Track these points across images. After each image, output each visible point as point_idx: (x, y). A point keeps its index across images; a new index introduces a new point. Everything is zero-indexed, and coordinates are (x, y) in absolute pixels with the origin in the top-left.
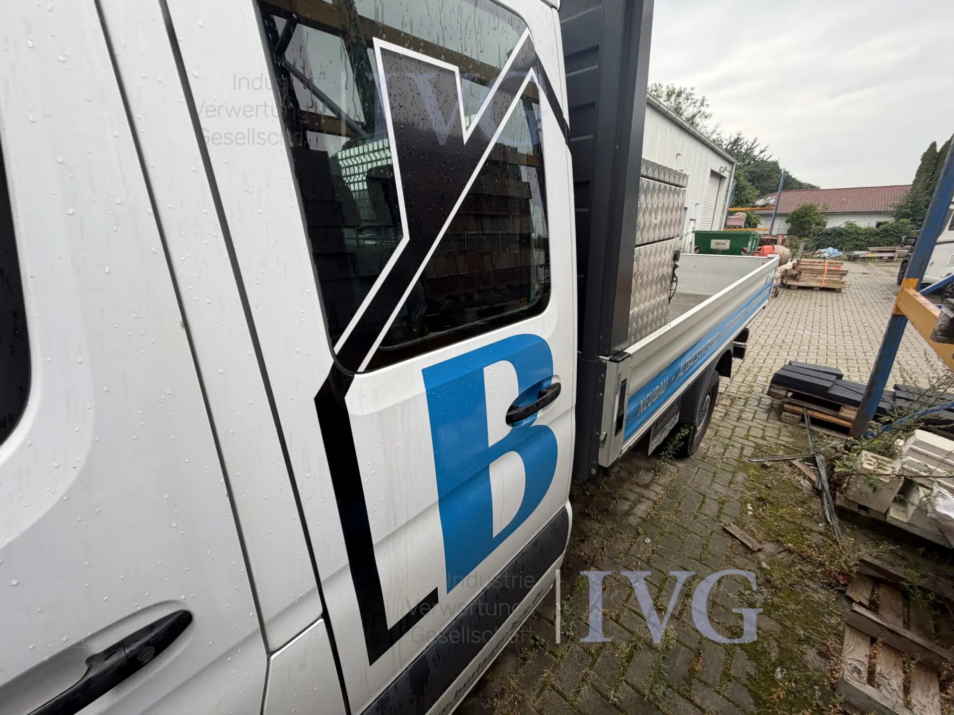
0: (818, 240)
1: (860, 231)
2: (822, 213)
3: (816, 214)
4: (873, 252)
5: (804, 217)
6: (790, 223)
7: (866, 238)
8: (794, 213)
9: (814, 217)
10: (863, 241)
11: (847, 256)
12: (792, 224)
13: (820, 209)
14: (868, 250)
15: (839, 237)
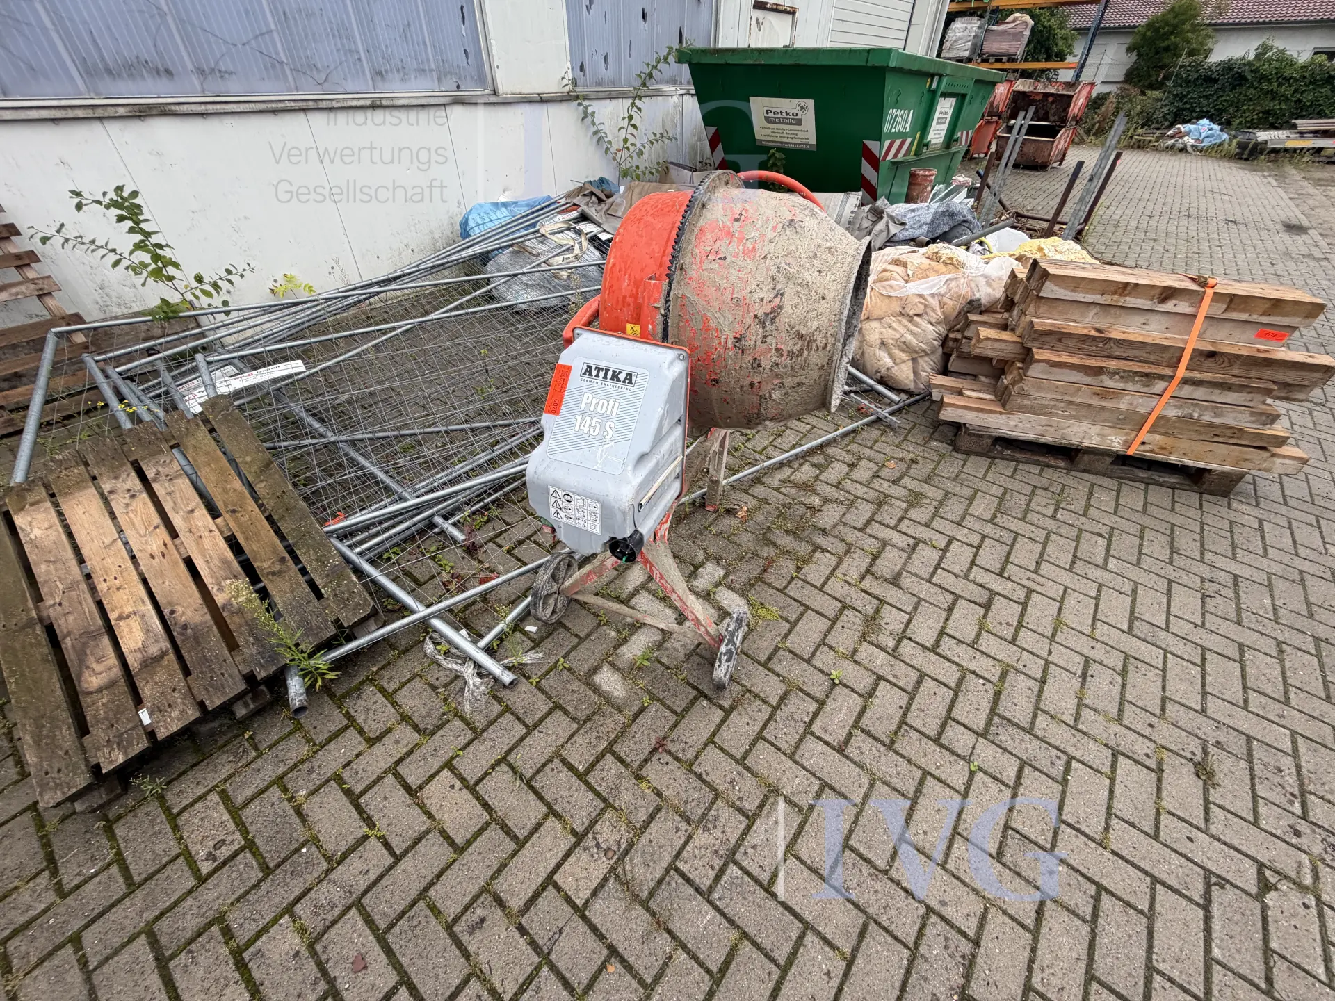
0: (1181, 99)
1: (1288, 72)
2: (1210, 25)
3: (1195, 28)
4: (1302, 134)
5: (1166, 36)
6: (1135, 53)
7: (1296, 91)
8: (1150, 25)
9: (1189, 35)
10: (1287, 99)
11: (1239, 145)
12: (1139, 55)
13: (1207, 14)
14: (1294, 126)
15: (1234, 88)
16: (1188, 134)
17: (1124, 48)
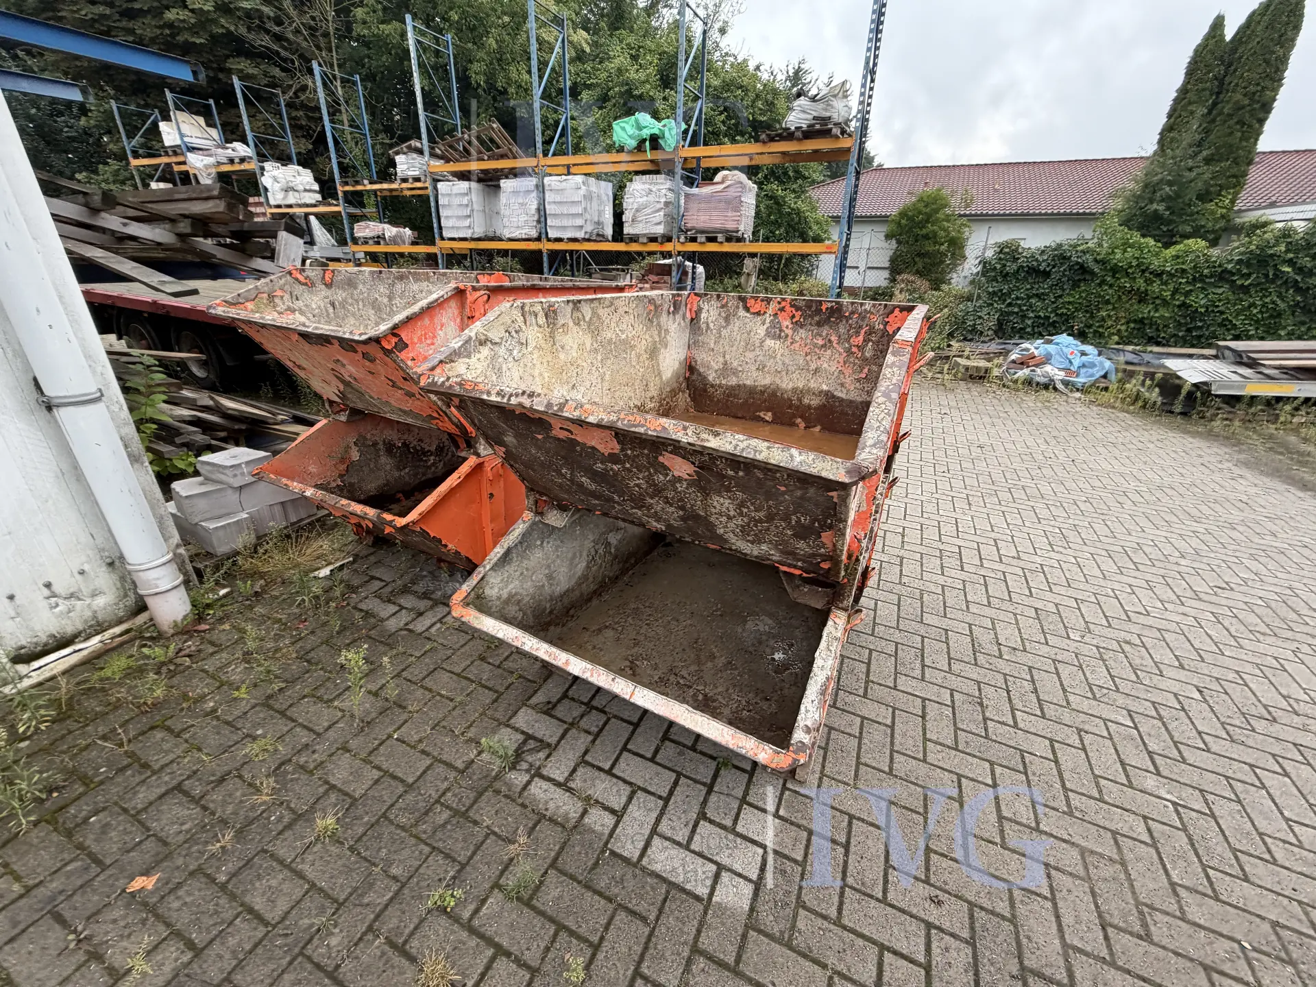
2: (961, 215)
3: (948, 218)
5: (923, 224)
6: (894, 241)
7: (1176, 291)
8: (903, 214)
9: (945, 224)
12: (899, 242)
13: (956, 205)
16: (1047, 359)
17: (882, 236)
